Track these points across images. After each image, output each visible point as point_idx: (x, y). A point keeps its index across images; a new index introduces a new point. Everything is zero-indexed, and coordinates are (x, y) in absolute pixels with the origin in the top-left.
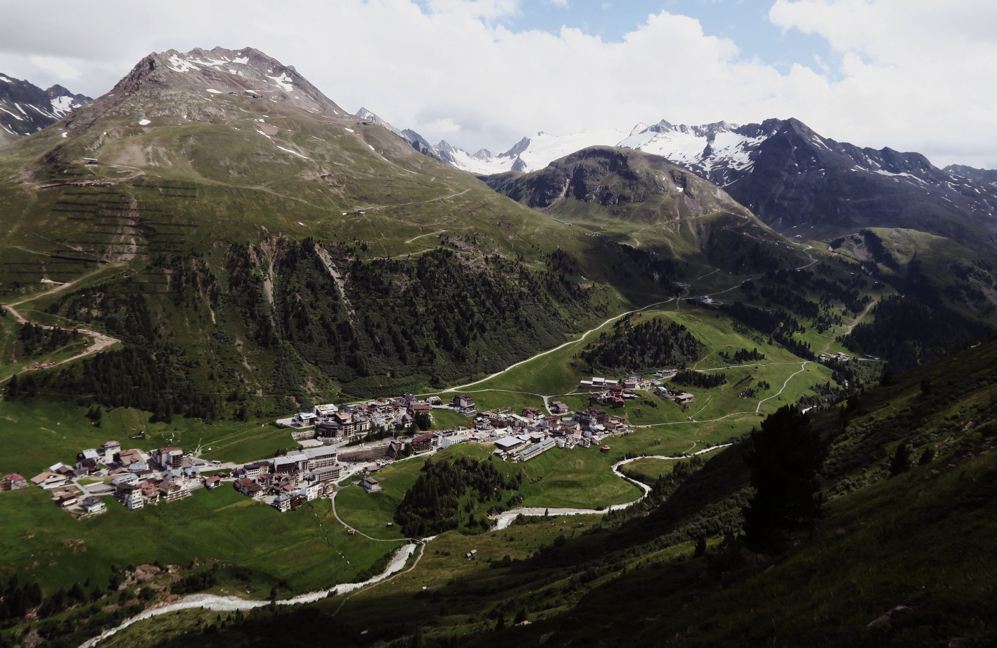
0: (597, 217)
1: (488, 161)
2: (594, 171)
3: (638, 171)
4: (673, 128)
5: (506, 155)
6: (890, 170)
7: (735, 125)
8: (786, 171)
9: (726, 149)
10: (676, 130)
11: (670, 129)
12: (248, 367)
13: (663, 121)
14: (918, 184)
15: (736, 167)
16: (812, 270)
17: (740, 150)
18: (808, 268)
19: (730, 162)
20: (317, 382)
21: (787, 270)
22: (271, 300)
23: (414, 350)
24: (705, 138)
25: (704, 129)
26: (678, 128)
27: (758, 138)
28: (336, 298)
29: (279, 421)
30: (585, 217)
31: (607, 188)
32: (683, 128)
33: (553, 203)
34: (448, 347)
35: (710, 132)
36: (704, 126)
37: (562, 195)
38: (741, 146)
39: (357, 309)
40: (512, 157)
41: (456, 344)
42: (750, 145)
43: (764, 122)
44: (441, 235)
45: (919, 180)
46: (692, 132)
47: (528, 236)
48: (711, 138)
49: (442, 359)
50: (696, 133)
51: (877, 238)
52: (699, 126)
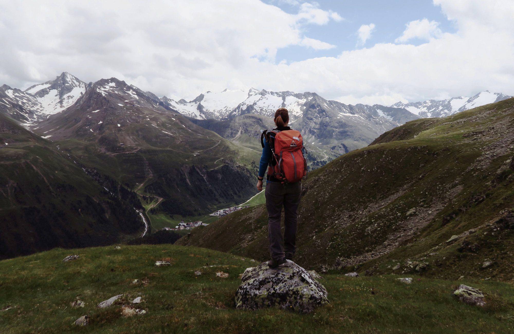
0: (255, 143)
1: (185, 105)
2: (251, 125)
3: (267, 126)
4: (268, 93)
5: (193, 102)
6: (352, 113)
7: (293, 92)
8: (314, 117)
9: (291, 104)
10: (269, 94)
11: (266, 94)
12: (193, 203)
13: (263, 90)
14: (361, 119)
15: (296, 114)
16: (326, 160)
17: (296, 105)
18: (325, 159)
19: (293, 112)
20: (210, 205)
21: (319, 161)
22: (190, 184)
23: (229, 195)
24: (281, 98)
25: (281, 94)
26: (270, 93)
27: (302, 100)
28: (206, 183)
29: (210, 215)
30: (250, 143)
31: (256, 132)
32: (272, 93)
33: (236, 137)
34: (236, 194)
35: (284, 95)
36: (280, 92)
37: (239, 133)
38: (296, 103)
39: (211, 185)
40: (196, 103)
41: (237, 192)
42: (300, 103)
43: (304, 93)
44: (223, 160)
45: (361, 117)
46: (276, 95)
47: (243, 156)
48: (284, 99)
49: (235, 197)
50: (277, 95)
51: (346, 147)
52: (278, 92)
